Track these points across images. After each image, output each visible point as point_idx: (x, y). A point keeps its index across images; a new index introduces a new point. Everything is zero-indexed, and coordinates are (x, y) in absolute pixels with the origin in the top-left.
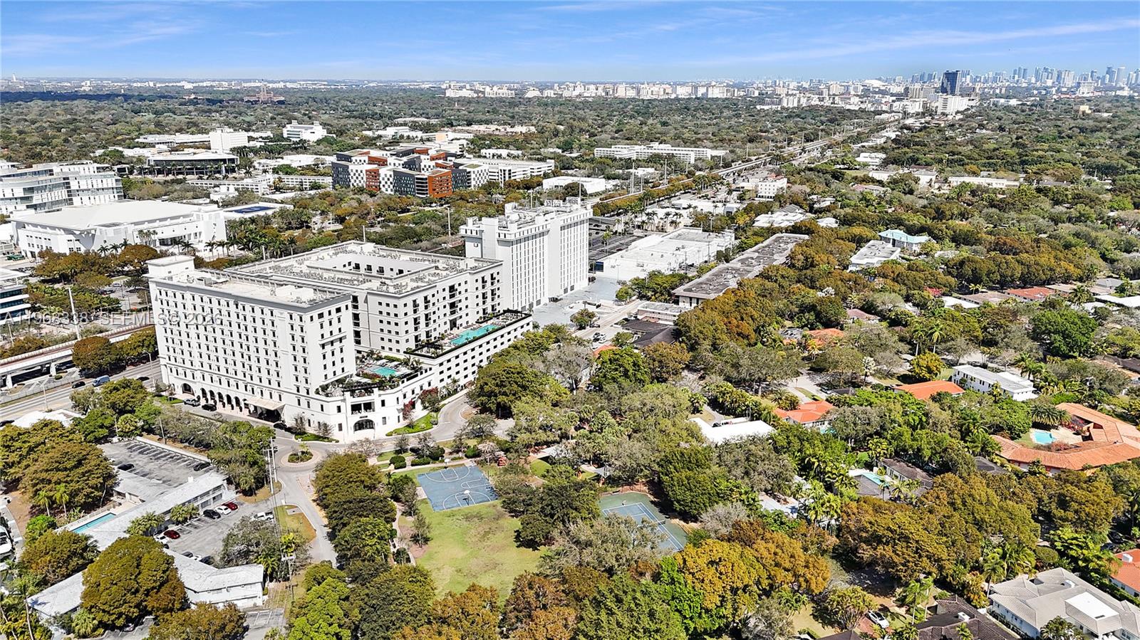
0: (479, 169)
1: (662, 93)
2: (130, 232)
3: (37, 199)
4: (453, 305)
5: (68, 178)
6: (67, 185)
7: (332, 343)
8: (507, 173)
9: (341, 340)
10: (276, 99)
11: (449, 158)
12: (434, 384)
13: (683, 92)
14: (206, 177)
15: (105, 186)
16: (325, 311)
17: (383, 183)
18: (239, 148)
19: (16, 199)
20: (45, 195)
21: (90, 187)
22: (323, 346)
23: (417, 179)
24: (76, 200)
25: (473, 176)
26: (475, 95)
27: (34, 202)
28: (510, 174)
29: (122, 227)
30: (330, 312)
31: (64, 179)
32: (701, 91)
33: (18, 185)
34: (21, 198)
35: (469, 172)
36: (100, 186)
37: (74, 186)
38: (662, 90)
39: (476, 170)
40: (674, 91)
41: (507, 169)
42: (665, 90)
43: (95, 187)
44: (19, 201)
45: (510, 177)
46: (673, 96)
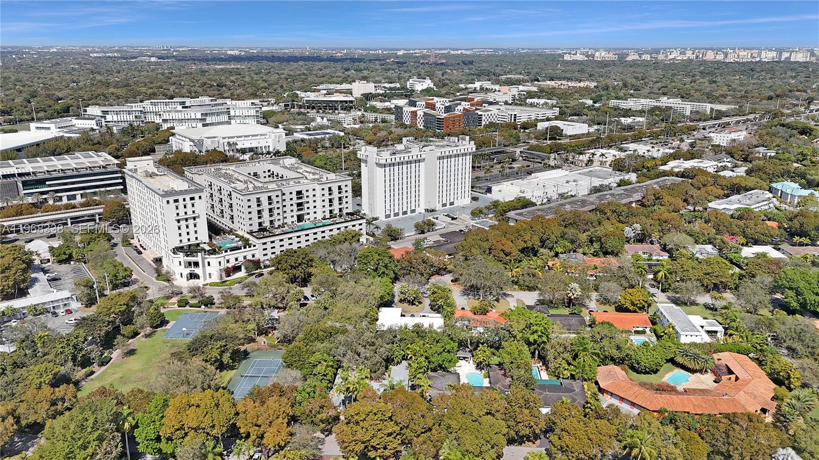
0: (489, 113)
1: (749, 57)
2: (221, 142)
3: (209, 120)
4: (299, 205)
5: (229, 109)
6: (228, 113)
7: (186, 220)
8: (513, 116)
9: (194, 218)
10: (440, 62)
11: (484, 105)
12: (257, 257)
13: (768, 56)
14: (321, 111)
15: (250, 114)
16: (181, 198)
17: (419, 120)
18: (366, 94)
19: (197, 119)
20: (214, 118)
21: (241, 114)
22: (178, 221)
23: (438, 118)
24: (233, 122)
25: (484, 118)
26: (586, 59)
27: (207, 122)
28: (515, 117)
29: (216, 139)
30: (184, 200)
31: (227, 109)
32: (785, 55)
33: (199, 111)
34: (200, 119)
35: (481, 115)
36: (247, 115)
37: (232, 113)
38: (750, 54)
39: (486, 114)
40: (760, 55)
41: (513, 113)
42: (752, 54)
43: (244, 114)
44: (198, 121)
45: (515, 120)
46: (758, 59)
